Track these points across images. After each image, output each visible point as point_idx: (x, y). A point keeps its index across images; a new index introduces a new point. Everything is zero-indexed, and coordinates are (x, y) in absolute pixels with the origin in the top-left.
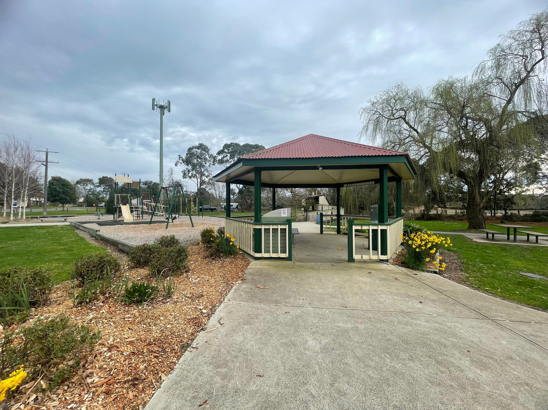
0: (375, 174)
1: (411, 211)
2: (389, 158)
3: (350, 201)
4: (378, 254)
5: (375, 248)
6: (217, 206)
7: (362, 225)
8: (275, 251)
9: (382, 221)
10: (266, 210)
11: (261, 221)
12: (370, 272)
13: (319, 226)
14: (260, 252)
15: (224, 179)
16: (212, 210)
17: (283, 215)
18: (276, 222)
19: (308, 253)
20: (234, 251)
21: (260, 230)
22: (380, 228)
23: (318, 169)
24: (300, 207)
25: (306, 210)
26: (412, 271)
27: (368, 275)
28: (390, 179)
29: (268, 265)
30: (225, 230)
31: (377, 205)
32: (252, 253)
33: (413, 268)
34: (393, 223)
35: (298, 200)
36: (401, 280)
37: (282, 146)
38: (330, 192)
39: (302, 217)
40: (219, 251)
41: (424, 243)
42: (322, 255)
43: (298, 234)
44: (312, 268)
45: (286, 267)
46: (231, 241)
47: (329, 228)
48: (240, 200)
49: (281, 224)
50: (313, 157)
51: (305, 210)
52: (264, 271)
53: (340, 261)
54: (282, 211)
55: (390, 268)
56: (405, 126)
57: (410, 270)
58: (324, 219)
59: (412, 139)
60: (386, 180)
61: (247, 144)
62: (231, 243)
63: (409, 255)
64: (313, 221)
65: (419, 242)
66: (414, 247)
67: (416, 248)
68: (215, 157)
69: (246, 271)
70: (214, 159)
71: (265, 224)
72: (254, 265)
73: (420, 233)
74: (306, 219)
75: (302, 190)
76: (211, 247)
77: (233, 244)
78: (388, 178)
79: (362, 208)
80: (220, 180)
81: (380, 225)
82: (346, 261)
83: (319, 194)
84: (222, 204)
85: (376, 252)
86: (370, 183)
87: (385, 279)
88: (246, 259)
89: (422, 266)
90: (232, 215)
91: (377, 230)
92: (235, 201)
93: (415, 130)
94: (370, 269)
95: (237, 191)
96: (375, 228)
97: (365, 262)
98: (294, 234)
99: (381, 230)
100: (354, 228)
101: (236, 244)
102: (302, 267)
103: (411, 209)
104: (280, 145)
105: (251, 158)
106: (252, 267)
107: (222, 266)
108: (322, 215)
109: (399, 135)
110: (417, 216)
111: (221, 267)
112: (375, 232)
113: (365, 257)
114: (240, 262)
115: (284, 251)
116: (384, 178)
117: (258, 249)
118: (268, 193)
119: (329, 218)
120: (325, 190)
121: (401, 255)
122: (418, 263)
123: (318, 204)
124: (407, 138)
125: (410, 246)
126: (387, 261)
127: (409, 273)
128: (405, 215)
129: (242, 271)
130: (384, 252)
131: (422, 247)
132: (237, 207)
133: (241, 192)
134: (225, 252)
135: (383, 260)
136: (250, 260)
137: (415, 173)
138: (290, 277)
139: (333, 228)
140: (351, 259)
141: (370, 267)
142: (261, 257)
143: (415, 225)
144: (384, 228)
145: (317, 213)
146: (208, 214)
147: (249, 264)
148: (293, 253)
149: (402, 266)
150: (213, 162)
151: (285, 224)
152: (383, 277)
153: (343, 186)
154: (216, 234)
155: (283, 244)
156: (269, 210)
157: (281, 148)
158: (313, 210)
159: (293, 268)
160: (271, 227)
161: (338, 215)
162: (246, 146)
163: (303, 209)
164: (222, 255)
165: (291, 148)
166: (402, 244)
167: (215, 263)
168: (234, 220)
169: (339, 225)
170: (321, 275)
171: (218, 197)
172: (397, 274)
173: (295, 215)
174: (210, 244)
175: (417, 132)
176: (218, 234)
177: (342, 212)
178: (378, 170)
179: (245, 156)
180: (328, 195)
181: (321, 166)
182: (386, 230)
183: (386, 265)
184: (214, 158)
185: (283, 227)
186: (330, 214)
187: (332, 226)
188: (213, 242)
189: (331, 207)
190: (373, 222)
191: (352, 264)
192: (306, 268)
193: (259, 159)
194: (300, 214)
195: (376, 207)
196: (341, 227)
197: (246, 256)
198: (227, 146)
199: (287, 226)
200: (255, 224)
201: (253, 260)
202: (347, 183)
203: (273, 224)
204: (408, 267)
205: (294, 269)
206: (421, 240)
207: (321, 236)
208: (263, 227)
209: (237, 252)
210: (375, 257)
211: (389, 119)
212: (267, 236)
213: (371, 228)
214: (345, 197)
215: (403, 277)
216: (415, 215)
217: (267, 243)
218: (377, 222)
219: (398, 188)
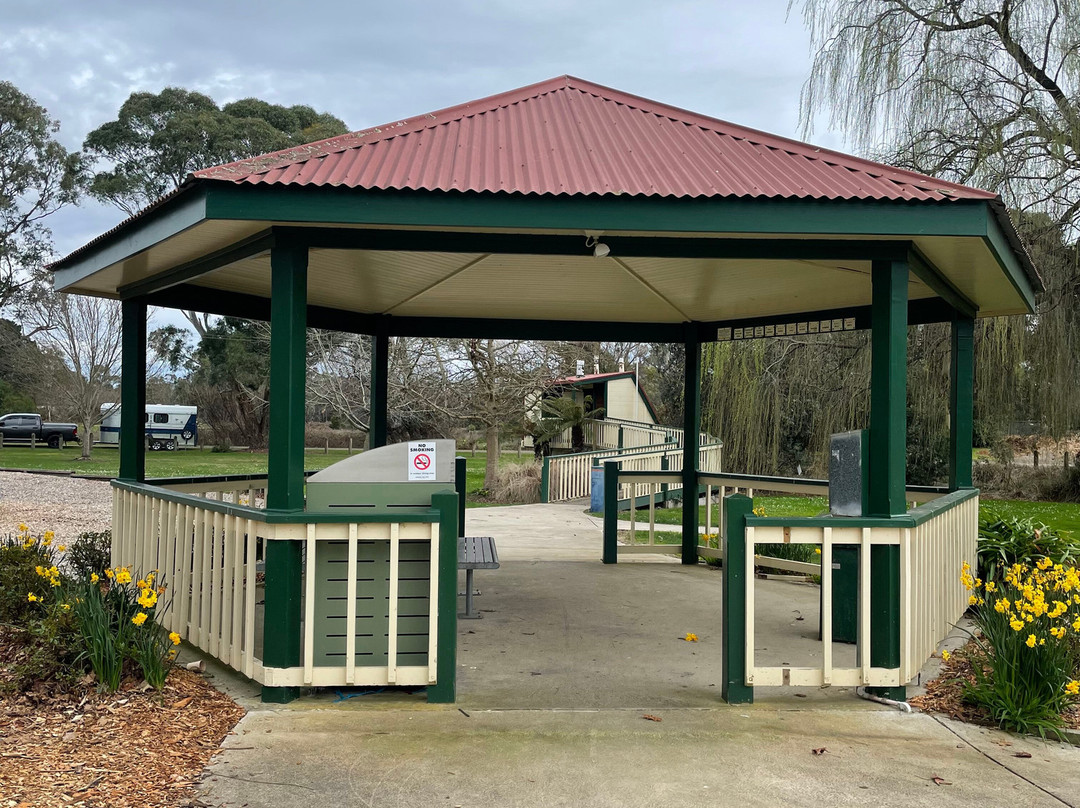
0: (851, 283)
1: (1023, 460)
2: (918, 214)
3: (747, 406)
4: (859, 664)
5: (846, 632)
6: (79, 419)
7: (787, 525)
8: (370, 656)
9: (878, 509)
10: (337, 442)
11: (303, 503)
12: (818, 747)
13: (600, 523)
14: (296, 660)
15: (115, 280)
16: (51, 439)
17: (414, 475)
18: (381, 509)
19: (534, 663)
20: (153, 662)
21: (298, 546)
22: (870, 537)
23: (591, 252)
24: (516, 428)
25: (545, 449)
26: (1009, 739)
27: (813, 763)
28: (921, 312)
29: (332, 727)
30: (114, 550)
31: (858, 433)
32: (252, 667)
33: (1012, 727)
34: (930, 517)
35: (506, 396)
36: (956, 783)
37: (418, 126)
38: (661, 361)
39: (524, 482)
40: (69, 658)
41: (1061, 607)
42: (604, 670)
43: (495, 564)
44: (552, 737)
45: (421, 734)
46: (139, 608)
47: (644, 535)
48: (208, 390)
49: (403, 520)
50: (564, 195)
51: (537, 449)
52: (309, 760)
53: (688, 697)
54: (412, 456)
55: (910, 729)
56: (1003, 61)
57: (997, 735)
58: (626, 490)
59: (1033, 126)
60: (899, 313)
61: (249, 102)
62: (140, 619)
63: (998, 667)
64: (577, 502)
65: (1040, 606)
66: (1017, 625)
67: (1024, 634)
68: (74, 158)
69: (215, 764)
70: (71, 172)
71: (320, 520)
72: (258, 725)
73: (1048, 562)
74: (541, 492)
75: (525, 347)
76: (26, 640)
77: (148, 623)
78: (911, 303)
79: (798, 441)
80: (86, 285)
81: (872, 525)
82: (710, 696)
83: (611, 370)
84: (106, 406)
85: (851, 650)
86: (837, 323)
87: (885, 783)
88: (221, 696)
89: (1052, 714)
90: (155, 466)
91: (856, 549)
92: (181, 394)
93: (1050, 86)
94: (820, 733)
95: (194, 340)
96: (847, 537)
97: (800, 699)
98: (475, 565)
99: (874, 547)
100: (754, 536)
101: (164, 619)
102: (504, 730)
103: (1022, 446)
104: (410, 121)
105: (254, 180)
106: (247, 740)
107: (87, 740)
108: (613, 473)
109: (975, 105)
110: (1049, 483)
111: (76, 746)
112: (846, 554)
113: (803, 677)
114: (183, 717)
115: (413, 655)
116: (894, 307)
117: (281, 646)
118: (357, 357)
119: (645, 489)
120: (637, 353)
121: (962, 665)
122: (1035, 701)
123: (603, 415)
124: (1013, 118)
125: (999, 622)
126: (899, 693)
127: (995, 751)
128: (997, 477)
129: (194, 763)
130: (886, 652)
131: (1054, 631)
132: (191, 426)
133: (212, 344)
134: (106, 663)
135: (880, 691)
136: (242, 702)
137: (1035, 287)
138: (439, 785)
139: (667, 536)
140: (736, 689)
141: (823, 724)
142: (296, 689)
143: (1032, 524)
144: (886, 537)
145: (596, 461)
146: (24, 462)
147: (232, 723)
148: (461, 662)
149: (966, 718)
150: (65, 185)
151: (426, 520)
152: (878, 769)
153: (714, 338)
154: (60, 567)
155: (412, 617)
156: (359, 444)
157: (412, 137)
158: (579, 445)
159: (457, 738)
160: (354, 534)
161: (691, 476)
162: (244, 110)
163: (528, 441)
164: (89, 679)
165: (463, 141)
166: (971, 612)
167: (48, 723)
168: (159, 497)
169: (690, 520)
170: (592, 771)
171: (85, 372)
172: (941, 757)
173: (490, 469)
174: (24, 625)
175: (1057, 94)
176: (72, 573)
177: (710, 460)
178: (866, 265)
179: (221, 172)
180: (650, 376)
181: (602, 240)
182: (897, 547)
183: (893, 713)
184: (73, 169)
185: (415, 532)
186: (658, 468)
187: (659, 528)
188: (38, 611)
189: (659, 436)
190: (838, 511)
191: (740, 712)
192: (522, 738)
193: (294, 186)
194: (514, 465)
195: (852, 442)
196: (701, 530)
197: (220, 682)
198: (140, 106)
199: (436, 527)
200: (271, 521)
201: (256, 703)
202: (735, 324)
203: (361, 520)
204: (990, 723)
205: (462, 746)
206: (1050, 598)
207: (611, 575)
208: (312, 535)
209: (172, 664)
210: (843, 678)
211: (937, 27)
212: (332, 579)
213: (832, 537)
214: (725, 385)
215: (967, 767)
216: (1041, 475)
217: (331, 616)
218: (855, 510)
219: (963, 349)
